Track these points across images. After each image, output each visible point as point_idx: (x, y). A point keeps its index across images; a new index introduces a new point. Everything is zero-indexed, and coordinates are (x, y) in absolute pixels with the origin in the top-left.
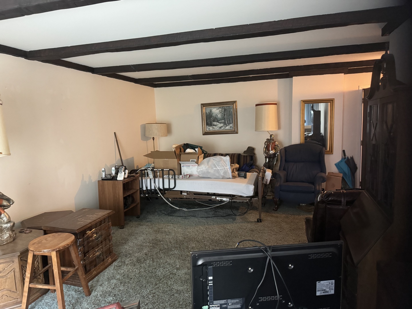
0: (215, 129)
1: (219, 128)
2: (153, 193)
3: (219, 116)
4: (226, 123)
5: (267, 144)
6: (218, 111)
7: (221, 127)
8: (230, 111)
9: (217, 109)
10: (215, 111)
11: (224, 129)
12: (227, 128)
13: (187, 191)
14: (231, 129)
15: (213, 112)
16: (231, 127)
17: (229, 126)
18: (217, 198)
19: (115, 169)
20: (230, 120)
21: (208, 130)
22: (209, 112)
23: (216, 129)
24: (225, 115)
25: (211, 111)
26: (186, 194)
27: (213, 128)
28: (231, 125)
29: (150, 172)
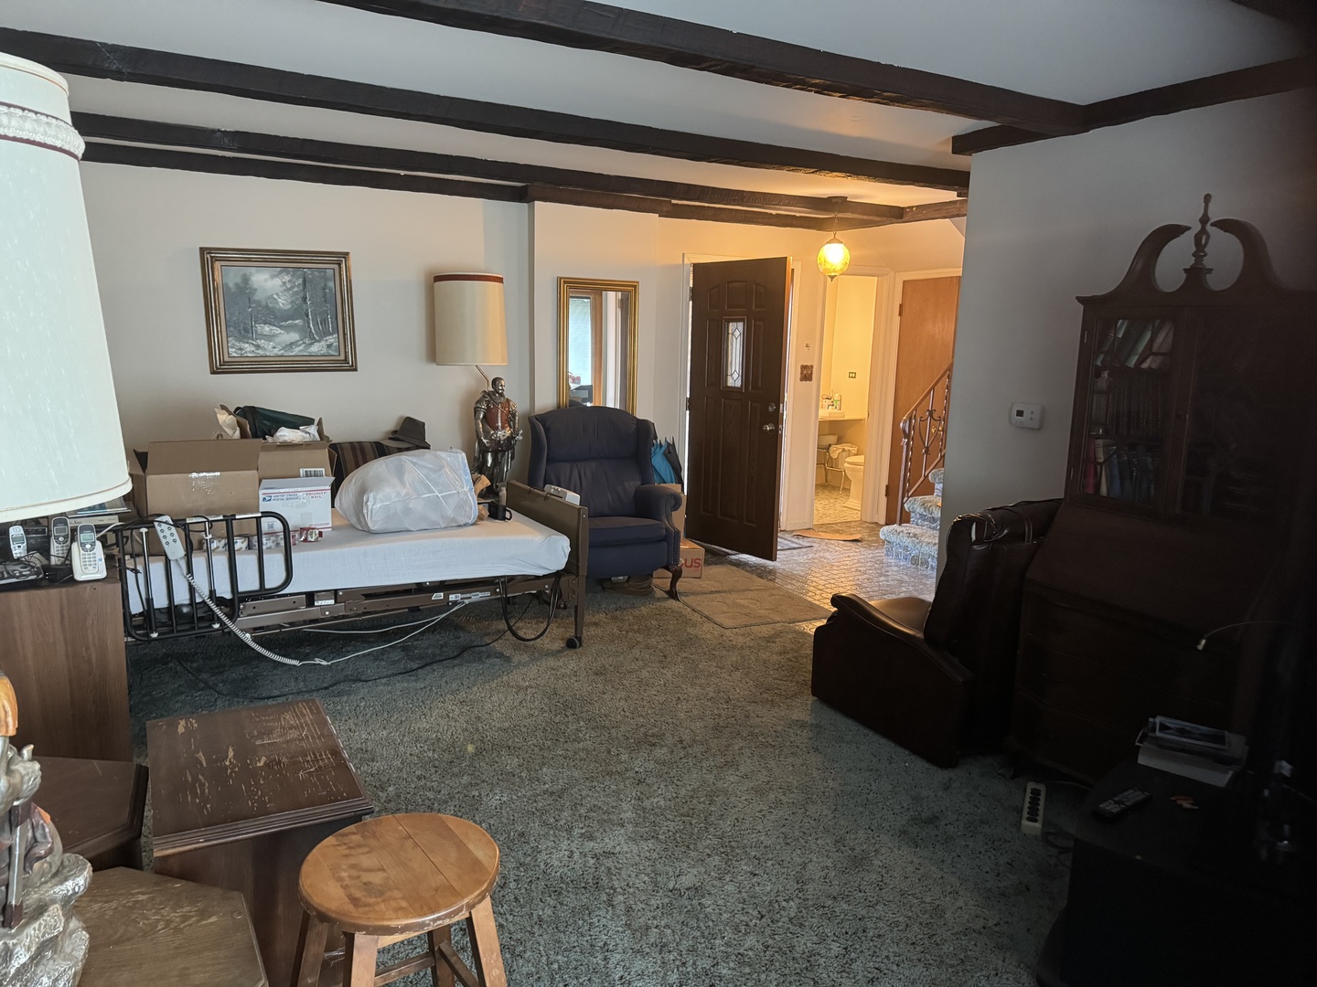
0: (264, 349)
1: (283, 348)
2: (190, 618)
3: (283, 303)
4: (311, 332)
5: (487, 406)
6: (278, 282)
7: (292, 344)
8: (325, 285)
9: (273, 277)
10: (266, 280)
11: (301, 351)
12: (315, 348)
13: (336, 591)
14: (332, 352)
15: (255, 286)
16: (329, 346)
17: (323, 343)
18: (451, 596)
19: (26, 532)
20: (324, 321)
21: (234, 355)
22: (237, 284)
23: (271, 349)
24: (304, 299)
25: (246, 280)
26: (332, 602)
27: (258, 347)
28: (331, 339)
29: (167, 533)
